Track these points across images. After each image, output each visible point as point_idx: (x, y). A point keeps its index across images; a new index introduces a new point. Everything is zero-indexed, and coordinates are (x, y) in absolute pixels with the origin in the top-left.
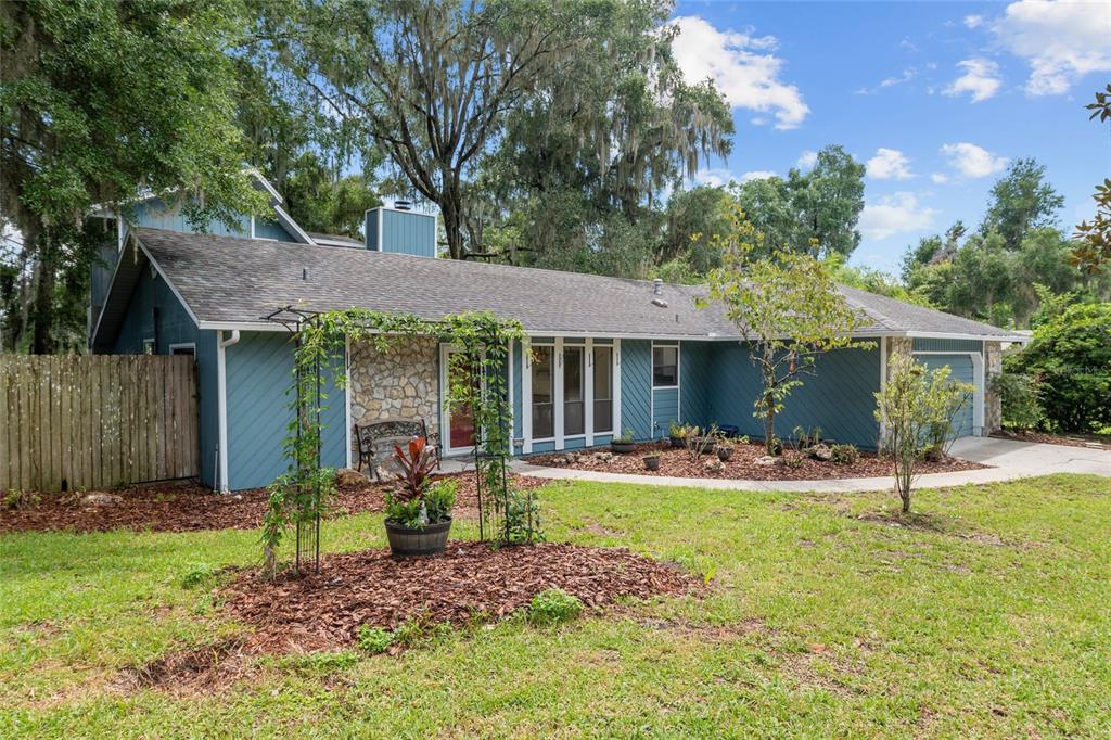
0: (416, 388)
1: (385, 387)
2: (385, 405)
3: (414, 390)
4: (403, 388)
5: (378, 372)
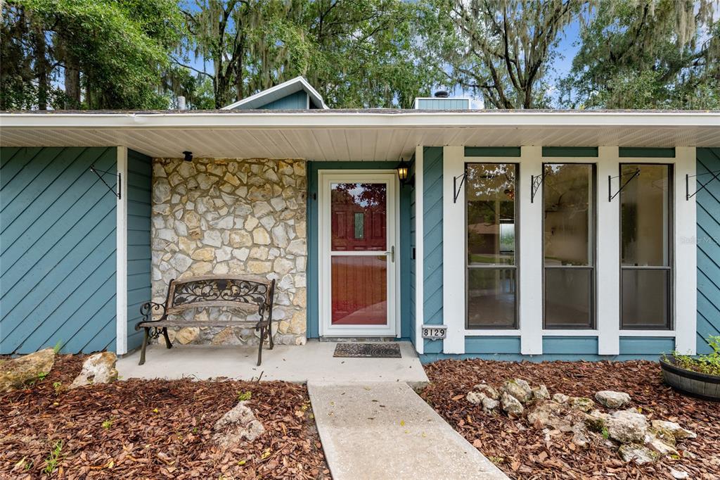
0: (270, 233)
1: (222, 230)
2: (221, 255)
3: (268, 236)
4: (251, 233)
5: (212, 209)
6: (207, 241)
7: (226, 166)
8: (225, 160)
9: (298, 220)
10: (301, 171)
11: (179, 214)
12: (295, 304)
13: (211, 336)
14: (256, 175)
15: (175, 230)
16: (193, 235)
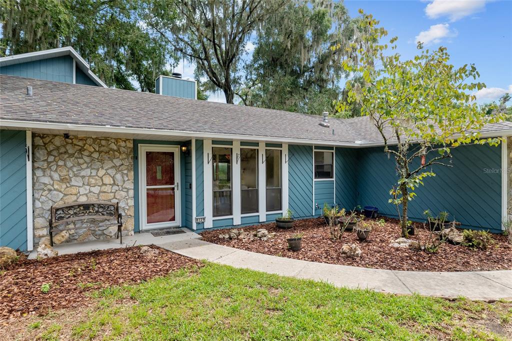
0: (113, 178)
1: (83, 177)
2: (82, 191)
3: (111, 179)
4: (101, 178)
5: (76, 165)
6: (73, 183)
7: (86, 140)
8: (85, 137)
9: (129, 170)
10: (130, 145)
11: (54, 168)
12: (128, 214)
13: (77, 237)
14: (104, 146)
15: (51, 177)
16: (64, 180)
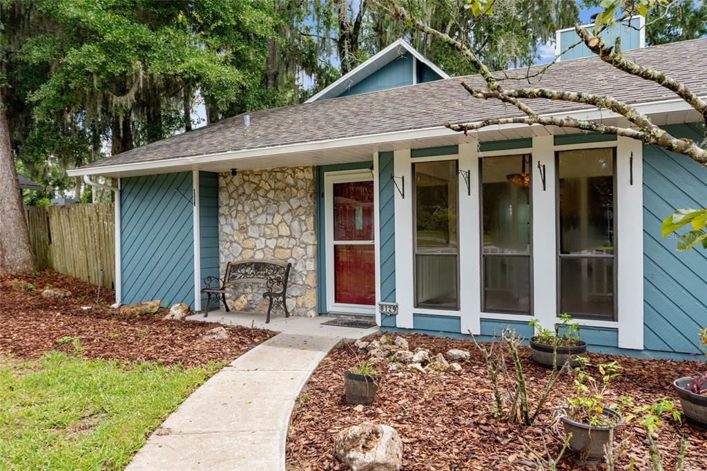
0: (289, 226)
1: (259, 225)
2: (260, 244)
3: (288, 228)
4: (277, 226)
5: (253, 209)
6: (250, 234)
7: (261, 175)
8: (260, 171)
9: (308, 216)
10: (310, 175)
11: (234, 214)
12: (306, 283)
13: (254, 306)
14: (280, 181)
15: (232, 225)
16: (243, 229)
